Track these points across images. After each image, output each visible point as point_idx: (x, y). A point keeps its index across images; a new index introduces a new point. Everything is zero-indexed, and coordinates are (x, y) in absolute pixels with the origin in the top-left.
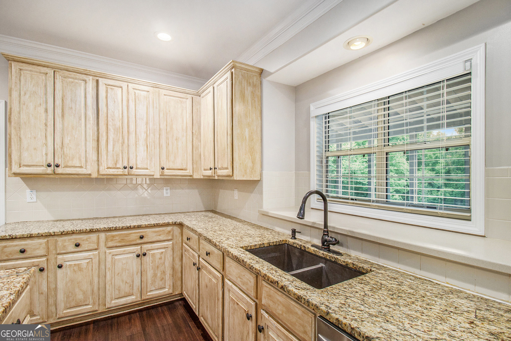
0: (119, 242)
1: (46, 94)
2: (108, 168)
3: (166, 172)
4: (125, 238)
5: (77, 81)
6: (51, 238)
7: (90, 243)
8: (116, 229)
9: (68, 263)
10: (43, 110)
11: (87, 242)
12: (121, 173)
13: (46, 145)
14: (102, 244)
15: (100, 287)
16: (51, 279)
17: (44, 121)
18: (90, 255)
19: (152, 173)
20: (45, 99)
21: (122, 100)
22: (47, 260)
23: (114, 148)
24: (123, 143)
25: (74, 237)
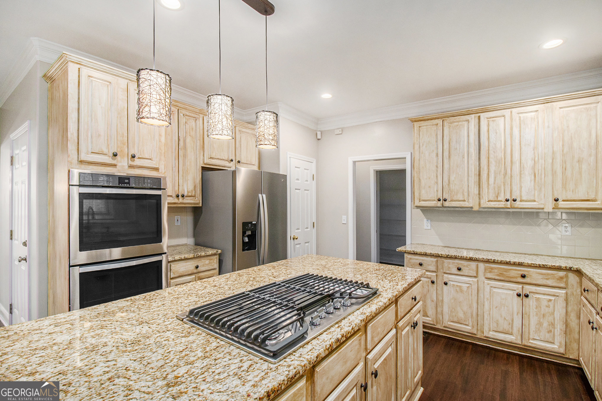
0: (498, 275)
1: (437, 142)
2: (489, 201)
3: (561, 204)
4: (504, 273)
5: (460, 123)
6: (439, 259)
7: (469, 269)
8: (494, 262)
9: (452, 283)
10: (435, 155)
11: (468, 269)
12: (503, 206)
13: (437, 183)
14: (481, 274)
15: (479, 313)
16: (439, 292)
17: (436, 164)
18: (469, 280)
19: (542, 206)
20: (436, 146)
21: (505, 130)
22: (437, 275)
23: (495, 180)
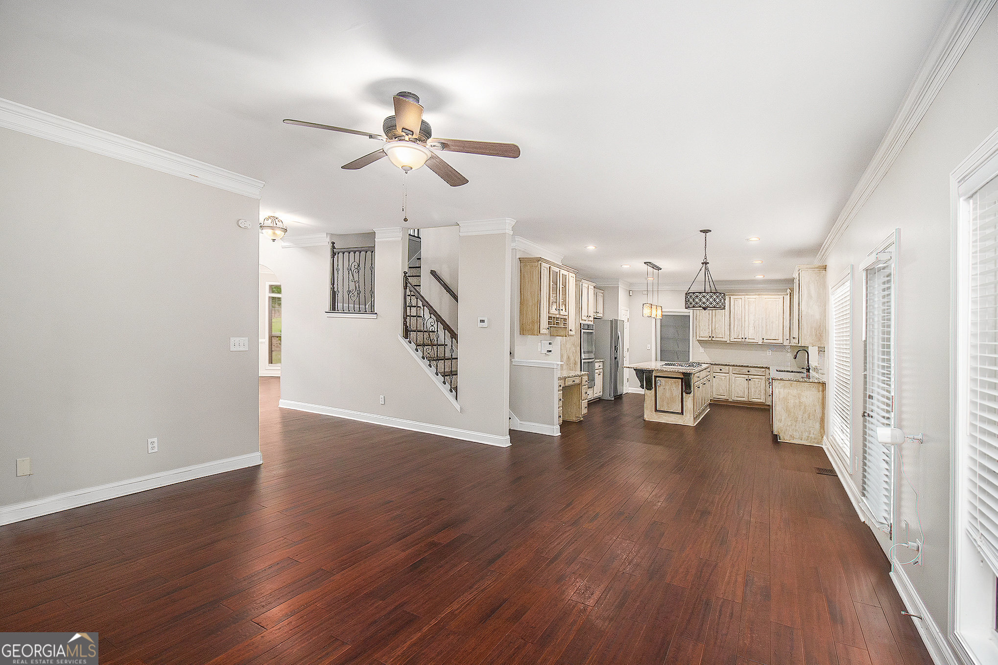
0: (739, 372)
2: (734, 338)
3: (765, 341)
4: (741, 370)
7: (726, 370)
8: (737, 366)
9: (717, 377)
10: (708, 314)
12: (740, 341)
13: (709, 330)
14: (731, 372)
15: (729, 389)
17: (708, 318)
18: (726, 375)
19: (757, 342)
21: (742, 305)
23: (737, 329)
24: (742, 326)
25: (720, 366)
